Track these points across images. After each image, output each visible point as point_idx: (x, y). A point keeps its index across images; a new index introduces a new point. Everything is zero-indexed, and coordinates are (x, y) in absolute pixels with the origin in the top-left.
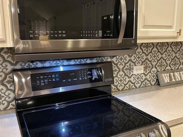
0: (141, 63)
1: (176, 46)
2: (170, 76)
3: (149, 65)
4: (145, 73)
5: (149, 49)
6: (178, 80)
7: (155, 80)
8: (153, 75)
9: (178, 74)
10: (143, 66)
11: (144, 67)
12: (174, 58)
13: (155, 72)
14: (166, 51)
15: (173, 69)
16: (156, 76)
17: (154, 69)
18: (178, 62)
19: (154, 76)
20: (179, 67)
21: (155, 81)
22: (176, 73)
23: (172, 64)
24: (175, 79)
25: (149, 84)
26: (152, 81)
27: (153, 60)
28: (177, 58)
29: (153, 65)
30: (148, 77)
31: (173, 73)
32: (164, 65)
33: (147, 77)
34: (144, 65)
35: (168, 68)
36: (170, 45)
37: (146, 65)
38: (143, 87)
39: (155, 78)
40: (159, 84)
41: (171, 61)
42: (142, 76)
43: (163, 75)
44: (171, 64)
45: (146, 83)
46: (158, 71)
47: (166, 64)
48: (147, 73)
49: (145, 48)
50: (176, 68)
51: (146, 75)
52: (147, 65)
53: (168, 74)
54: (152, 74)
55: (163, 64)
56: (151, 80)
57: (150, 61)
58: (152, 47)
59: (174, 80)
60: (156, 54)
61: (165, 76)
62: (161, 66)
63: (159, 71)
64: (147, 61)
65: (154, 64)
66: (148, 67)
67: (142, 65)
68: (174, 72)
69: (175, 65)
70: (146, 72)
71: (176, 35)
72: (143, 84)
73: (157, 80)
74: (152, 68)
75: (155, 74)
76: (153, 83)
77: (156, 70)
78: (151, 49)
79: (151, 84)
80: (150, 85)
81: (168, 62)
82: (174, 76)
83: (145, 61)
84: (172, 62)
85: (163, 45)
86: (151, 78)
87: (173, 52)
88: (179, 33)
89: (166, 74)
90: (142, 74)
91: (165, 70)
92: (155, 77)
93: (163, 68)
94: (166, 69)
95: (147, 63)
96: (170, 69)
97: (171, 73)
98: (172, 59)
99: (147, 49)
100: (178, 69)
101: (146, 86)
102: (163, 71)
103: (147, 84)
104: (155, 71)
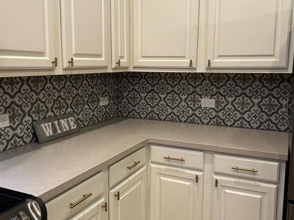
0: (3, 111)
1: (59, 82)
2: (53, 125)
3: (19, 112)
4: (12, 125)
5: (15, 86)
6: (65, 130)
7: (31, 134)
8: (26, 127)
9: (64, 121)
10: (7, 115)
11: (10, 117)
12: (58, 98)
13: (30, 123)
14: (43, 89)
15: (58, 114)
16: (31, 128)
17: (27, 118)
18: (64, 104)
19: (27, 129)
20: (67, 112)
21: (31, 137)
22: (62, 121)
23: (56, 108)
24: (61, 129)
25: (21, 143)
26: (26, 137)
27: (24, 104)
28: (62, 99)
29: (25, 112)
30: (18, 131)
31: (57, 122)
32: (43, 111)
33: (16, 132)
34: (10, 112)
35: (50, 114)
36: (48, 80)
37: (12, 113)
38: (10, 149)
39: (31, 132)
40: (37, 141)
41: (52, 103)
42: (8, 131)
43: (43, 125)
44: (54, 107)
45: (15, 142)
46: (33, 120)
47: (46, 109)
48: (16, 125)
49: (9, 85)
50: (62, 113)
51: (14, 129)
52: (14, 113)
53: (50, 124)
54: (24, 126)
55: (41, 109)
56: (24, 135)
57: (20, 106)
58: (21, 84)
59: (59, 132)
60: (29, 94)
61: (45, 126)
62: (38, 113)
63: (35, 120)
64: (14, 106)
65: (26, 109)
66: (17, 116)
67: (5, 113)
68: (58, 120)
69: (60, 108)
70: (14, 124)
71: (51, 66)
72: (11, 144)
73: (34, 134)
74: (24, 116)
75: (29, 126)
76: (28, 140)
77: (31, 120)
78: (18, 86)
79: (24, 142)
80: (23, 144)
81: (49, 106)
82: (59, 125)
83: (10, 106)
84: (55, 105)
85: (37, 80)
86: (23, 133)
87: (55, 90)
88: (55, 62)
89: (46, 124)
90: (6, 127)
91: (45, 118)
92: (29, 130)
93: (41, 114)
94: (47, 116)
95: (13, 110)
96: (53, 115)
97: (55, 122)
98: (54, 101)
99: (12, 87)
100: (65, 114)
101: (16, 147)
102: (42, 119)
103: (18, 144)
104: (29, 120)
